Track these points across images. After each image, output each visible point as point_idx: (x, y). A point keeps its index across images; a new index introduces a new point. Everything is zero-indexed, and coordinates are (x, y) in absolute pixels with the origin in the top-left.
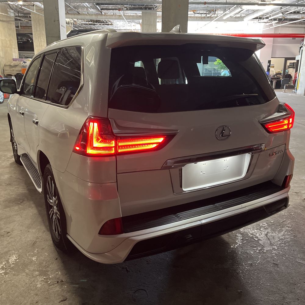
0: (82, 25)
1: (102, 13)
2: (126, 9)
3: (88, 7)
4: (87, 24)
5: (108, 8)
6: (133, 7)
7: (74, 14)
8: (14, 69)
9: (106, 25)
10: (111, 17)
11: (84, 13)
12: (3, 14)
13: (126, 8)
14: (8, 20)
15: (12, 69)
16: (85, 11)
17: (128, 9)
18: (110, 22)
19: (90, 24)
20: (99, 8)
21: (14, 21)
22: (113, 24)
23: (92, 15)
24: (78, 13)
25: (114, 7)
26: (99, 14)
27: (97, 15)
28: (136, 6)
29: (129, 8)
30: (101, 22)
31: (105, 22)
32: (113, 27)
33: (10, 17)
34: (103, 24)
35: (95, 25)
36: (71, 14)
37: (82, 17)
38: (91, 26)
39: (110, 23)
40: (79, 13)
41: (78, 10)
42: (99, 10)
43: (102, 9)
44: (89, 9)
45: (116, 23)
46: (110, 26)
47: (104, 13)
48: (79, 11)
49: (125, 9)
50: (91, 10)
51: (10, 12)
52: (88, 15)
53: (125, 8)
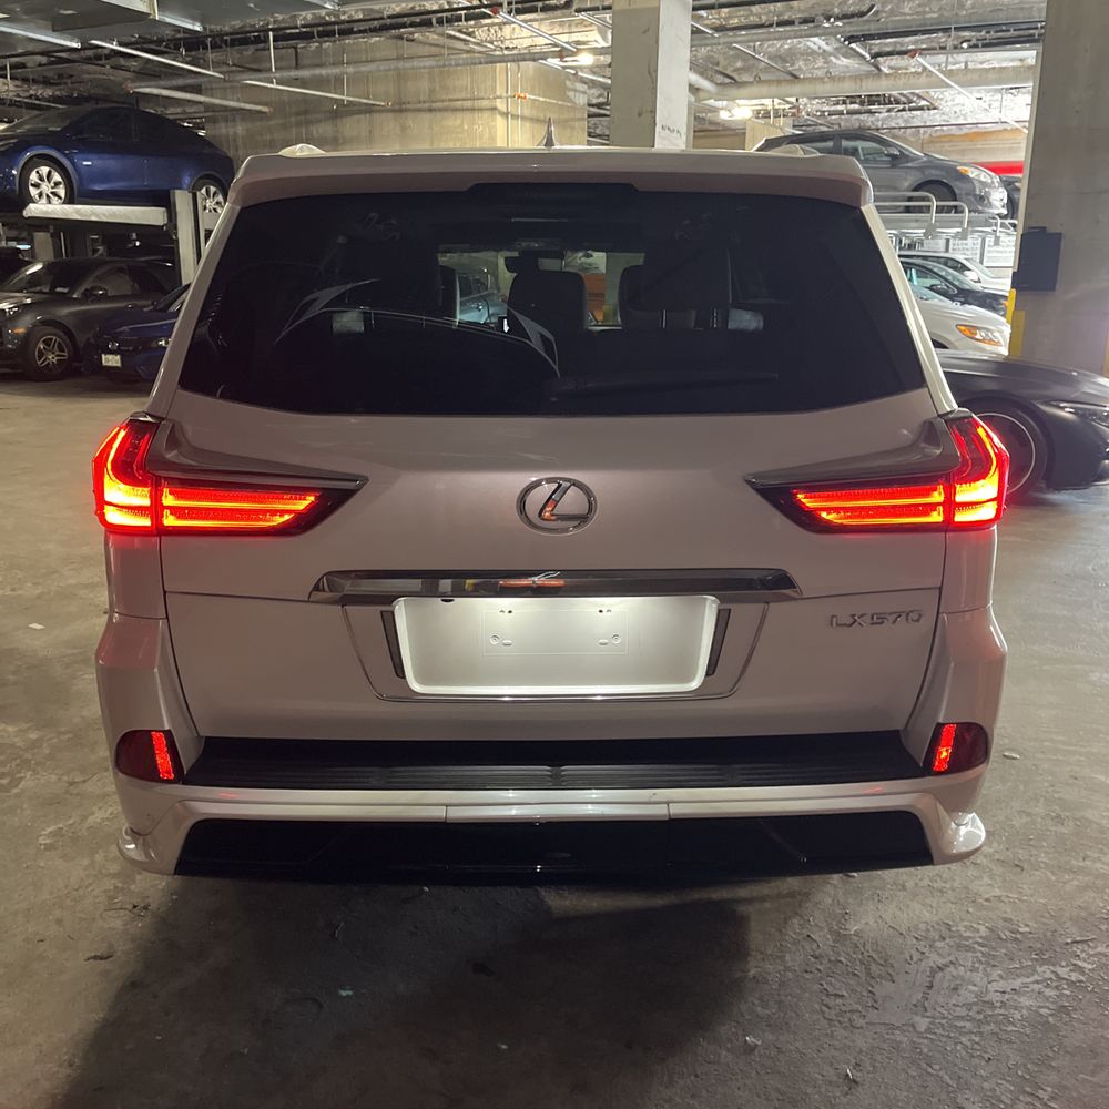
0: (823, 115)
1: (879, 69)
2: (970, 47)
3: (824, 51)
4: (841, 113)
5: (904, 48)
7: (779, 82)
9: (910, 109)
10: (913, 81)
11: (820, 73)
12: (542, 99)
13: (971, 44)
14: (566, 116)
16: (822, 67)
17: (976, 46)
18: (924, 99)
19: (850, 113)
20: (863, 53)
21: (583, 119)
22: (937, 105)
23: (842, 79)
24: (788, 77)
25: (922, 42)
26: (868, 75)
27: (858, 78)
28: (1008, 31)
29: (980, 44)
30: (890, 103)
31: (903, 99)
32: (944, 117)
33: (574, 108)
34: (899, 107)
35: (870, 112)
36: (769, 82)
37: (809, 88)
38: (860, 116)
39: (923, 103)
40: (796, 77)
41: (792, 65)
42: (863, 57)
43: (875, 56)
44: (832, 58)
45: (952, 100)
46: (931, 112)
47: (891, 68)
48: (800, 69)
49: (965, 45)
50: (839, 62)
51: (575, 90)
52: (826, 79)
53: (966, 41)
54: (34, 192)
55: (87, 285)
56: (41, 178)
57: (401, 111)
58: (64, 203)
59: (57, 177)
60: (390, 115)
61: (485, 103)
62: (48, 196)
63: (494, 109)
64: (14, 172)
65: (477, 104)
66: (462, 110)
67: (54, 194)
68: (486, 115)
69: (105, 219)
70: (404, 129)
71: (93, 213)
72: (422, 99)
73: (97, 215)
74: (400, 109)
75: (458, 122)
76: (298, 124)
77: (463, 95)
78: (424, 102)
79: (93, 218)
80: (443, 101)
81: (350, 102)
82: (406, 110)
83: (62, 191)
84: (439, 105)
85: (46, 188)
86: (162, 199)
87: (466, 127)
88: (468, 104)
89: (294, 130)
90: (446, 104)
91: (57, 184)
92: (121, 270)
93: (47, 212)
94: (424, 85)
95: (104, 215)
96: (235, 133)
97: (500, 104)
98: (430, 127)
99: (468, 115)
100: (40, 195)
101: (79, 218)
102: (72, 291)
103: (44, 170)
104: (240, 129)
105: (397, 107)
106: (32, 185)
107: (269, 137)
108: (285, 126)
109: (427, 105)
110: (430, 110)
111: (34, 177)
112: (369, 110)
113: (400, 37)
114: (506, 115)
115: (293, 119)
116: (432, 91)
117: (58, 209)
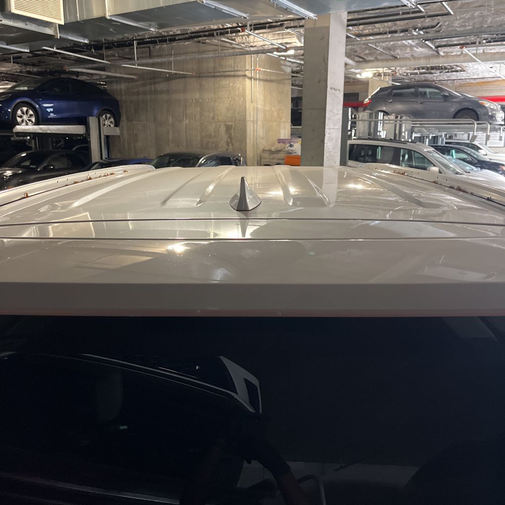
0: (407, 75)
1: (438, 53)
3: (411, 45)
4: (416, 74)
5: (451, 43)
6: (500, 36)
7: (387, 60)
8: (274, 156)
9: (452, 72)
10: (456, 59)
11: (407, 55)
12: (268, 70)
13: (487, 41)
14: (280, 78)
15: (272, 156)
16: (409, 53)
17: (490, 42)
18: (459, 67)
19: (421, 73)
20: (431, 45)
21: (289, 79)
22: (465, 69)
23: (419, 58)
24: (394, 58)
25: (462, 40)
26: (433, 56)
27: (427, 57)
29: (492, 41)
30: (442, 69)
31: (449, 67)
32: (468, 75)
33: (285, 73)
34: (447, 71)
35: (431, 73)
36: (382, 60)
37: (402, 63)
38: (426, 75)
39: (459, 68)
40: (396, 58)
41: (394, 52)
42: (431, 48)
43: (437, 47)
44: (415, 48)
45: (473, 67)
46: (462, 73)
47: (444, 52)
48: (398, 54)
49: (484, 41)
50: (418, 50)
51: (285, 65)
52: (411, 59)
53: (485, 39)
54: (19, 120)
55: (45, 164)
56: (23, 113)
57: (199, 77)
58: (35, 125)
59: (31, 112)
60: (194, 79)
61: (240, 73)
62: (26, 121)
63: (245, 76)
64: (9, 110)
65: (237, 73)
66: (229, 76)
67: (30, 120)
68: (241, 79)
69: (54, 132)
70: (201, 85)
71: (49, 129)
72: (210, 71)
73: (50, 130)
74: (199, 76)
75: (228, 82)
76: (151, 84)
77: (230, 69)
78: (211, 73)
79: (49, 132)
80: (220, 72)
81: (175, 74)
82: (202, 77)
83: (33, 119)
84: (218, 74)
85: (25, 117)
86: (83, 121)
87: (231, 85)
88: (232, 73)
89: (148, 87)
90: (221, 73)
91: (31, 115)
92: (63, 156)
93: (25, 130)
94: (211, 65)
95: (54, 130)
96: (121, 88)
97: (248, 73)
98: (214, 85)
99: (232, 79)
100: (23, 121)
101: (41, 132)
102: (37, 167)
103: (25, 109)
104: (123, 86)
105: (198, 75)
106: (19, 116)
107: (136, 90)
108: (144, 85)
109: (212, 74)
110: (214, 76)
111: (19, 112)
112: (184, 77)
113: (199, 42)
114: (251, 78)
115: (148, 81)
116: (215, 68)
117: (31, 128)
